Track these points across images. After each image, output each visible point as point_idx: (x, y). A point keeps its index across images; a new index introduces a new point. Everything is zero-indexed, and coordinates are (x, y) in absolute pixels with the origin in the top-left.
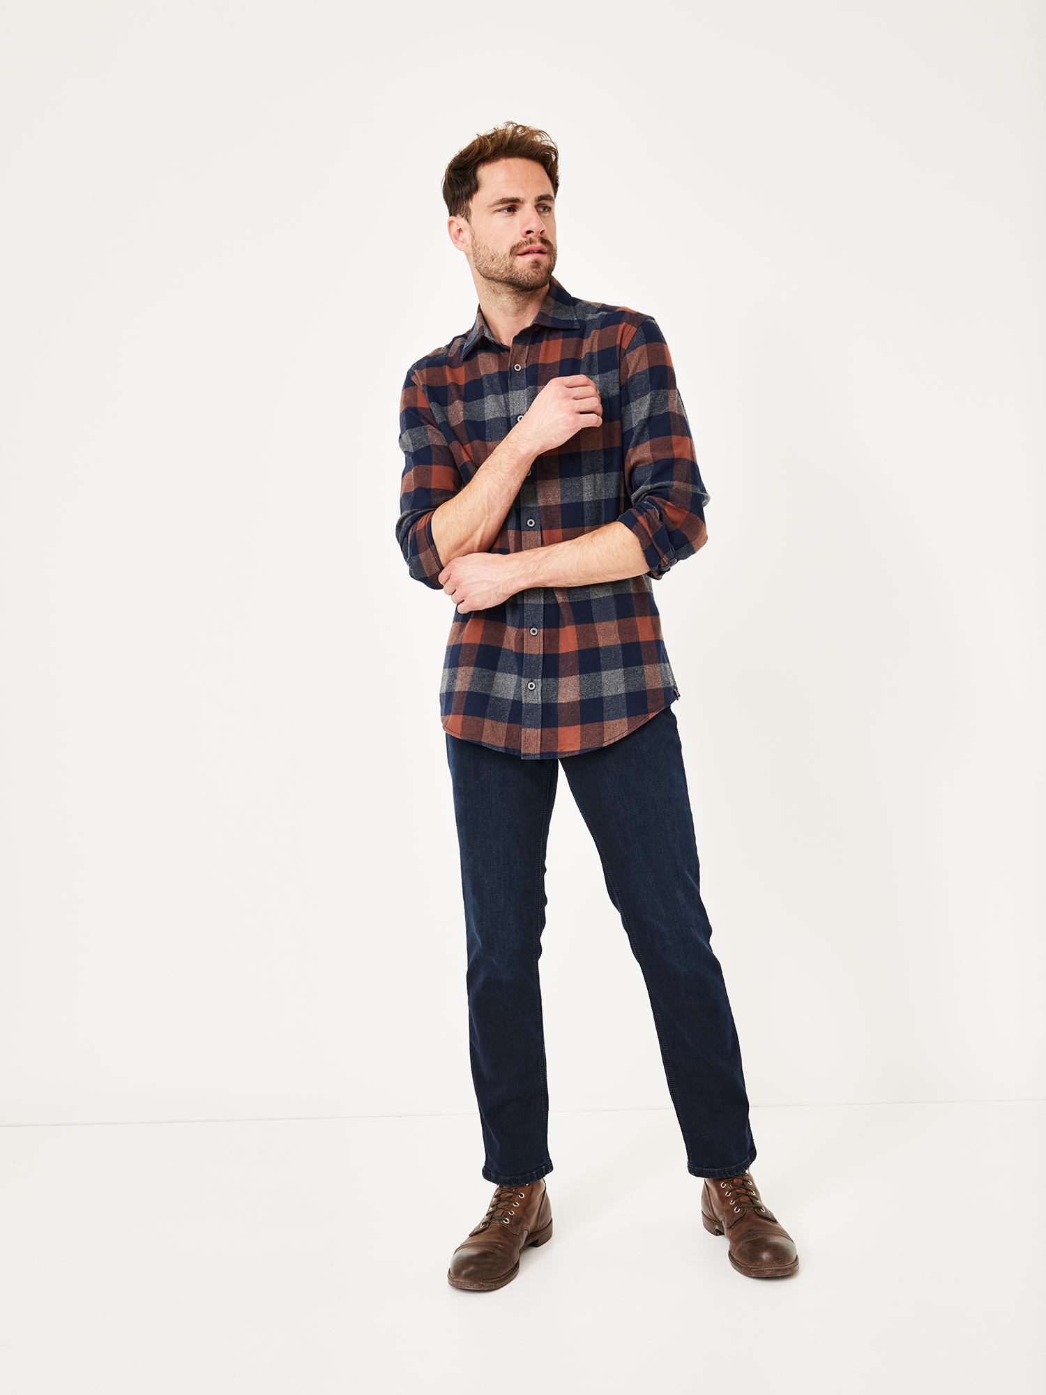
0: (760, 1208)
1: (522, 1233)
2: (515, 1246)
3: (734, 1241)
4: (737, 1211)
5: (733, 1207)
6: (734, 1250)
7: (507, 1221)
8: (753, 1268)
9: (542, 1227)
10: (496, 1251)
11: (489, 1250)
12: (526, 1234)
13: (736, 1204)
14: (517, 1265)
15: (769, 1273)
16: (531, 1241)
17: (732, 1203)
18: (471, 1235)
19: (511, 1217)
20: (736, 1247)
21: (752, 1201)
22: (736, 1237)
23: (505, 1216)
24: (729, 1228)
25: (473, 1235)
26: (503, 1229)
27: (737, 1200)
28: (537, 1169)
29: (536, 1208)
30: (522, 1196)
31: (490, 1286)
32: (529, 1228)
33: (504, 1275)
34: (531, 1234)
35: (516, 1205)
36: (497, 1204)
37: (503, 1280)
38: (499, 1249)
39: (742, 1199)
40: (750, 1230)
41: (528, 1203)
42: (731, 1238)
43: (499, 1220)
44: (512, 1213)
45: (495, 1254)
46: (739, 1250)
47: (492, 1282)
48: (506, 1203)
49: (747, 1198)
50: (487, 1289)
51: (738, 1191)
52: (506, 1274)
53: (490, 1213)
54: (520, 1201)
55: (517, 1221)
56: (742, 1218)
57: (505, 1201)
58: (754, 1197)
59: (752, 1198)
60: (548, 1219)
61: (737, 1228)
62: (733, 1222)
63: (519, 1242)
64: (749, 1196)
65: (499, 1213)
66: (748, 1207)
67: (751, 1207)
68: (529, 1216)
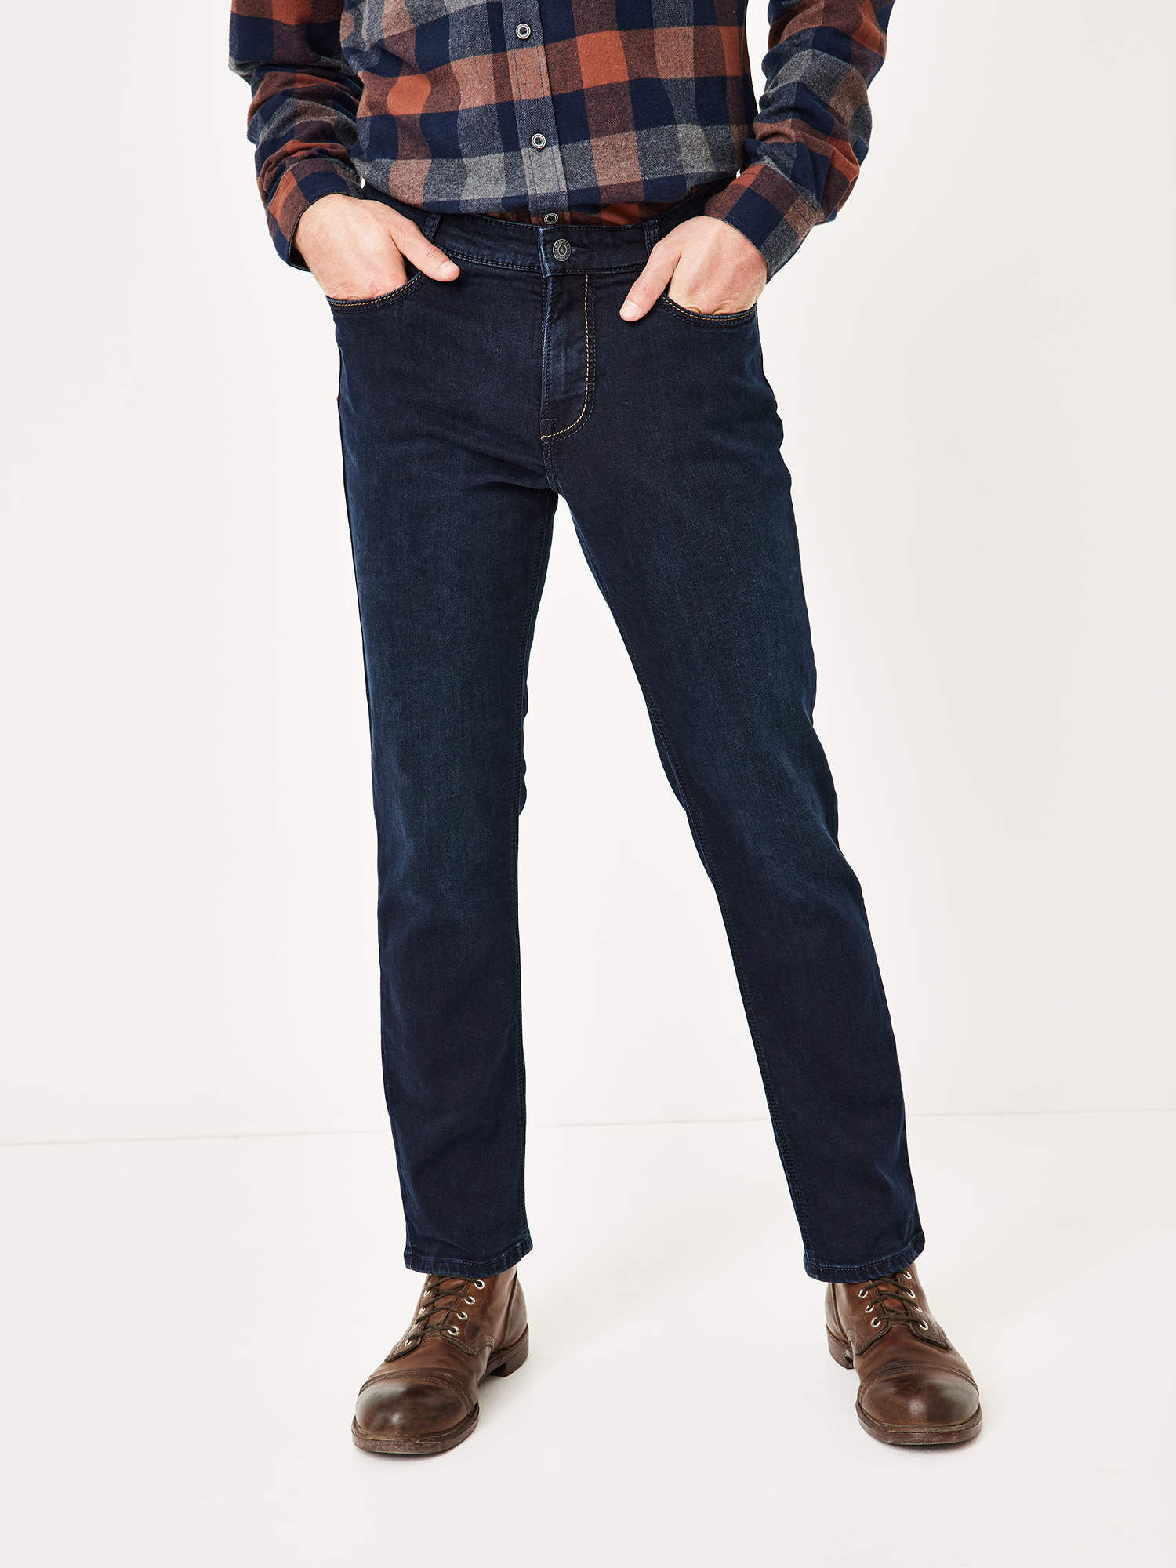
0: (918, 1322)
1: (482, 1350)
2: (471, 1374)
3: (867, 1378)
4: (875, 1324)
5: (870, 1317)
6: (864, 1393)
7: (454, 1331)
8: (892, 1428)
9: (512, 1340)
10: (440, 1385)
11: (427, 1383)
12: (488, 1351)
13: (876, 1313)
14: (476, 1409)
15: (917, 1437)
16: (495, 1365)
17: (869, 1309)
18: (388, 1361)
19: (461, 1324)
20: (866, 1388)
21: (905, 1308)
22: (868, 1370)
23: (452, 1323)
24: (860, 1354)
25: (391, 1360)
26: (449, 1346)
27: (878, 1305)
28: (507, 1248)
29: (503, 1307)
30: (480, 1285)
31: (433, 1446)
32: (493, 1342)
33: (456, 1426)
34: (496, 1353)
35: (470, 1301)
36: (433, 1302)
37: (456, 1435)
38: (445, 1380)
39: (887, 1304)
40: (895, 1360)
41: (489, 1296)
42: (861, 1372)
43: (440, 1331)
44: (463, 1316)
45: (440, 1389)
46: (870, 1393)
47: (438, 1440)
48: (452, 1298)
49: (897, 1302)
50: (429, 1451)
51: (882, 1288)
52: (459, 1424)
53: (423, 1318)
54: (477, 1293)
55: (472, 1331)
56: (882, 1339)
57: (449, 1294)
58: (910, 1301)
59: (906, 1304)
60: (522, 1324)
61: (872, 1354)
62: (866, 1343)
63: (478, 1369)
64: (901, 1300)
65: (440, 1317)
66: (896, 1320)
67: (902, 1320)
68: (491, 1320)
